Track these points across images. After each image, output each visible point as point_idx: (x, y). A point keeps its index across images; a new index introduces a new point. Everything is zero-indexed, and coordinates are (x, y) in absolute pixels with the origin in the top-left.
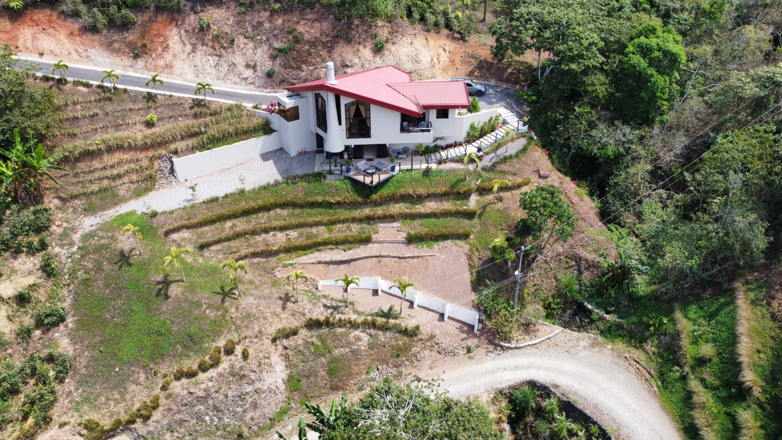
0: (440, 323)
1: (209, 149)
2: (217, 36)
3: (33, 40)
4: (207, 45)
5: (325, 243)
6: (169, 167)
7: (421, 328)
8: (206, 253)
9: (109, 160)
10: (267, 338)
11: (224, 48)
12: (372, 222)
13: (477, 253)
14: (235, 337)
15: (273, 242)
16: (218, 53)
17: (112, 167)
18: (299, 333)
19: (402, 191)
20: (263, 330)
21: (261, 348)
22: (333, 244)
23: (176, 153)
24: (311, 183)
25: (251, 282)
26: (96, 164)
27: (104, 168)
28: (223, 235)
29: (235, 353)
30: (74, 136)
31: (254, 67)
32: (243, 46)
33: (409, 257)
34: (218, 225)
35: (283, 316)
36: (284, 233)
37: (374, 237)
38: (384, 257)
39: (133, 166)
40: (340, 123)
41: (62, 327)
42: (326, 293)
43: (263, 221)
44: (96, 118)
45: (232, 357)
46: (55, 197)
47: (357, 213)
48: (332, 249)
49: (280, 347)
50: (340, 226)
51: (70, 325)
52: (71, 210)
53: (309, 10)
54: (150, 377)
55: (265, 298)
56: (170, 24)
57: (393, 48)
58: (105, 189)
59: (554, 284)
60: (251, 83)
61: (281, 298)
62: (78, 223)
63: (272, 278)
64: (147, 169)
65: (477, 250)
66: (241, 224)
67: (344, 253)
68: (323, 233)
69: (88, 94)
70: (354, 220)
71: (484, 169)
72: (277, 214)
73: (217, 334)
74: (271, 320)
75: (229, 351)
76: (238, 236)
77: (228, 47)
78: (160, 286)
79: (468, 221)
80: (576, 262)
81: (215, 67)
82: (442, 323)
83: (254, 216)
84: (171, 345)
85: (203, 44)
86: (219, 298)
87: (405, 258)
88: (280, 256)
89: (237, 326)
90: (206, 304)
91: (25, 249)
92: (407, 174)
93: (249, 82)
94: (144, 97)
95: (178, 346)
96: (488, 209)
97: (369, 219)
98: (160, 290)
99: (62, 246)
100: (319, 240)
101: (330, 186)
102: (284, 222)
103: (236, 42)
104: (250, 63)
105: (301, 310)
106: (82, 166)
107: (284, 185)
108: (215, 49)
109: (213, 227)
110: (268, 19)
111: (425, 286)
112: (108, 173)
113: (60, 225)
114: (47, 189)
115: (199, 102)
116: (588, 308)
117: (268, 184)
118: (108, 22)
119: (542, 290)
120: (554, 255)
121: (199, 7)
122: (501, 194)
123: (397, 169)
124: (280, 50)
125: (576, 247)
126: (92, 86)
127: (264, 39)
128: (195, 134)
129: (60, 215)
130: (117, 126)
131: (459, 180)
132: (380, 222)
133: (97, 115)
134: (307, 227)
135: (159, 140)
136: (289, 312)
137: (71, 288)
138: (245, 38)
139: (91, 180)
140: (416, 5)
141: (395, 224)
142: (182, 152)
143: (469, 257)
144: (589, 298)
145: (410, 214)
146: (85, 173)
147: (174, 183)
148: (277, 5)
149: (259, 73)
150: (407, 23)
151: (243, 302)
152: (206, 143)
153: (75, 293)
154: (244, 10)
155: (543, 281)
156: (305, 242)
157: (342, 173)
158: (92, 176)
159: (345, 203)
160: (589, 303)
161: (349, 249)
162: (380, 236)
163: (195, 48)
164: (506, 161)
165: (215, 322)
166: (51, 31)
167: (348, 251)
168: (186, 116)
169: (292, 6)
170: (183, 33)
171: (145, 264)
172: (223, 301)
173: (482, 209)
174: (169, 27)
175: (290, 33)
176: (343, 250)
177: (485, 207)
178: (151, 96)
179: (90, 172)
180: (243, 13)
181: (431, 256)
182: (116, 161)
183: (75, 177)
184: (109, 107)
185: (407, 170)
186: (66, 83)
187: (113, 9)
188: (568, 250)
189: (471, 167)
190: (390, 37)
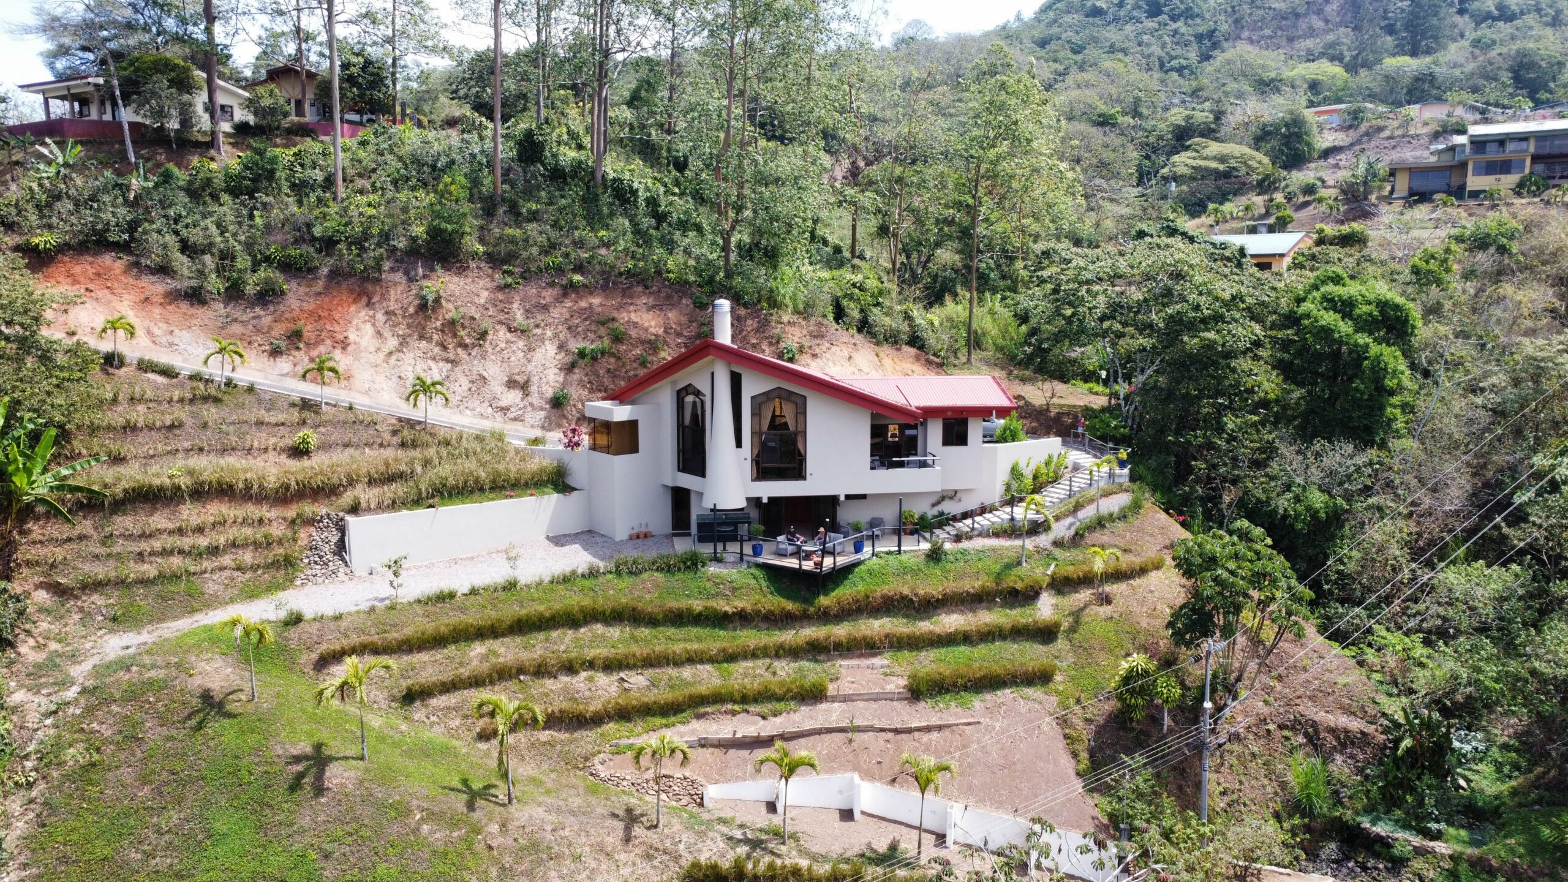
1: (431, 506)
2: (452, 323)
4: (429, 340)
5: (717, 698)
6: (334, 539)
8: (418, 712)
9: (190, 513)
11: (465, 346)
12: (822, 657)
13: (1080, 712)
15: (587, 693)
16: (452, 356)
17: (200, 530)
19: (886, 590)
22: (735, 702)
23: (354, 510)
24: (673, 574)
25: (535, 782)
26: (160, 520)
27: (180, 531)
28: (465, 672)
30: (117, 460)
31: (525, 387)
32: (503, 345)
33: (919, 729)
34: (451, 650)
35: (622, 857)
36: (615, 677)
37: (831, 689)
38: (860, 730)
39: (248, 531)
40: (739, 444)
42: (727, 814)
43: (563, 648)
44: (177, 432)
46: (39, 586)
47: (788, 636)
48: (734, 713)
50: (749, 664)
52: (76, 617)
53: (640, 289)
55: (573, 813)
56: (355, 301)
58: (172, 575)
59: (1270, 789)
60: (515, 419)
62: (88, 646)
63: (586, 779)
64: (280, 543)
65: (1078, 701)
66: (509, 651)
67: (762, 722)
68: (705, 677)
69: (167, 388)
70: (780, 652)
71: (1057, 544)
72: (596, 636)
74: (593, 864)
76: (502, 675)
77: (474, 346)
78: (299, 768)
79: (1043, 648)
80: (1306, 735)
83: (541, 636)
85: (421, 337)
86: (459, 802)
87: (910, 731)
88: (606, 726)
89: (503, 868)
90: (420, 809)
92: (891, 558)
93: (512, 416)
94: (293, 405)
96: (1085, 619)
97: (816, 650)
98: (300, 776)
99: (36, 690)
100: (700, 690)
101: (717, 581)
102: (611, 650)
103: (489, 337)
104: (517, 378)
105: (668, 843)
106: (125, 522)
107: (610, 576)
108: (445, 348)
109: (440, 655)
110: (558, 300)
111: (969, 792)
112: (187, 542)
113: (39, 647)
114: (29, 563)
115: (411, 424)
116: (1378, 835)
117: (574, 572)
118: (227, 289)
119: (1245, 805)
120: (1251, 720)
121: (420, 271)
122: (1108, 588)
123: (867, 549)
124: (582, 354)
125: (1298, 701)
126: (177, 375)
127: (549, 333)
128: (401, 476)
129: (44, 626)
130: (224, 451)
131: (1008, 567)
132: (842, 656)
133: (181, 425)
134: (668, 664)
135: (318, 481)
136: (637, 851)
137: (34, 794)
138: (510, 330)
139: (140, 554)
140: (851, 297)
141: (877, 661)
142: (369, 510)
143: (1063, 722)
144: (1368, 810)
145: (909, 637)
146: (130, 537)
147: (341, 575)
148: (577, 278)
149: (535, 399)
150: (834, 325)
151: (520, 814)
152: (424, 494)
153: (46, 804)
154: (509, 280)
155: (1241, 782)
156: (661, 695)
157: (741, 559)
158: (144, 546)
159: (758, 613)
160: (1374, 823)
161: (775, 715)
162: (845, 686)
163: (404, 343)
164: (1103, 526)
165: (445, 854)
166: (102, 293)
167: (772, 719)
168: (381, 445)
169: (607, 280)
170: (380, 317)
171: (259, 720)
172: (471, 806)
173: (1071, 619)
174: (353, 308)
175: (603, 324)
176: (759, 715)
177: (1077, 615)
178: (306, 405)
179: (144, 536)
180: (508, 286)
181: (969, 724)
182: (211, 519)
183: (104, 544)
184: (210, 413)
185: (889, 553)
186: (122, 364)
187: (243, 262)
188: (1281, 710)
189: (1030, 543)
190: (807, 344)
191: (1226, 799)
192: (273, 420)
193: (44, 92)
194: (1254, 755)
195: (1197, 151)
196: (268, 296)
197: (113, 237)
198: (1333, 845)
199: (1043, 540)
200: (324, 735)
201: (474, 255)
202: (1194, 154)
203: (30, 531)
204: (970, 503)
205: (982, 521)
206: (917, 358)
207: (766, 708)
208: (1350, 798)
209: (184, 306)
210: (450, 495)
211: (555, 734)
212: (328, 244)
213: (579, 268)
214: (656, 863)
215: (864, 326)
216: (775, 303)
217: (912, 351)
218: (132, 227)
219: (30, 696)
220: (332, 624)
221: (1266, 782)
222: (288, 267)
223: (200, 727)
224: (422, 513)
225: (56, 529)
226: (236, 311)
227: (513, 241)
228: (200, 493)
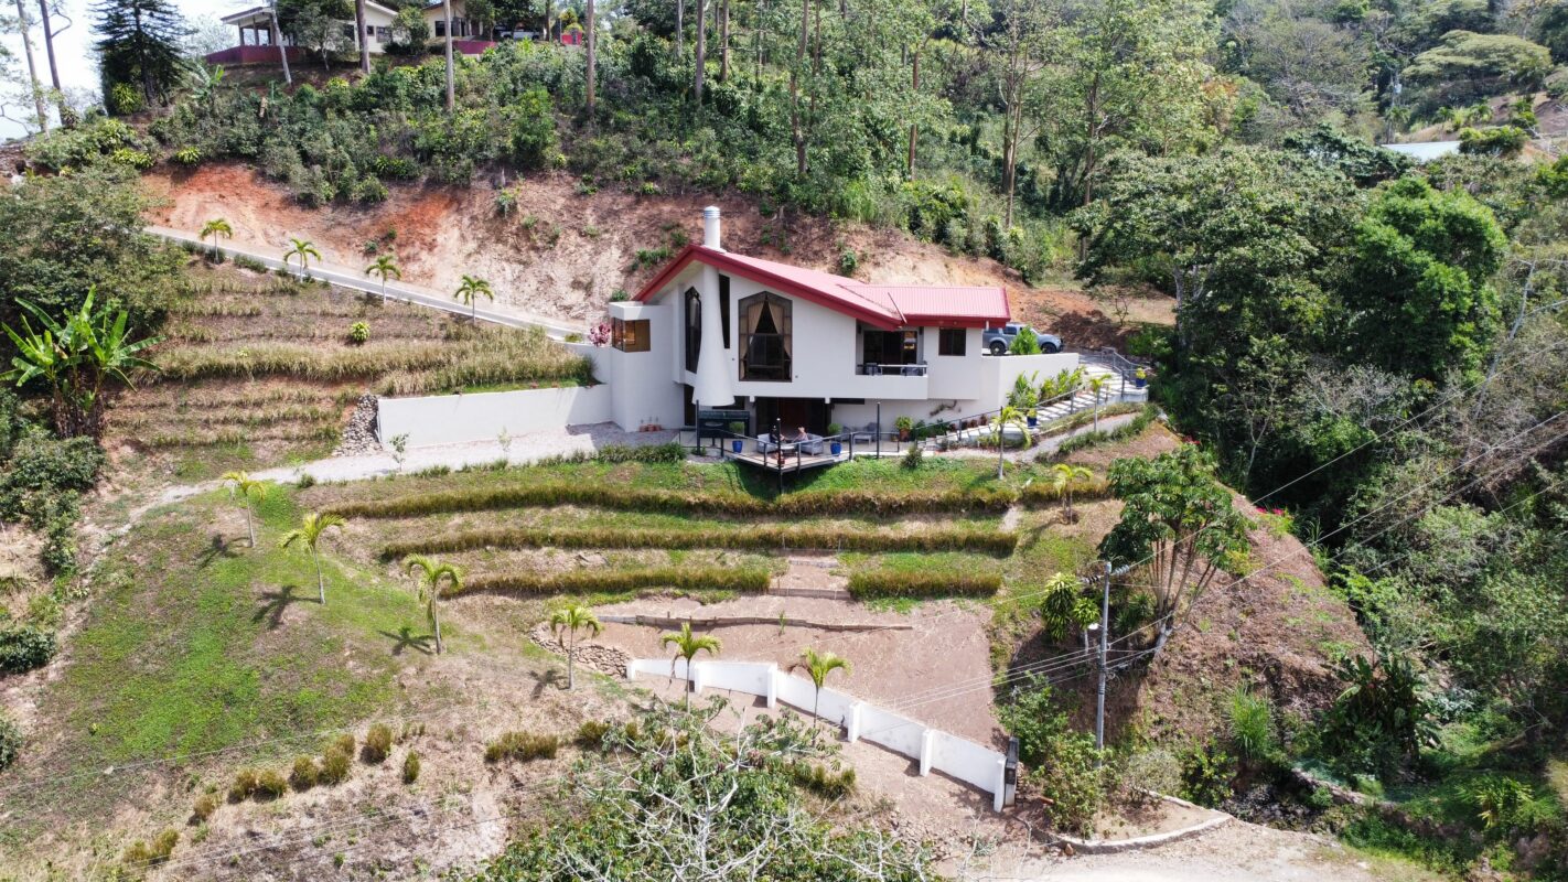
0: (908, 779)
1: (457, 393)
2: (526, 227)
3: (197, 213)
4: (505, 243)
5: (661, 581)
6: (369, 418)
7: (858, 780)
8: (394, 570)
9: (253, 390)
10: (476, 749)
11: (536, 249)
12: (774, 552)
13: (1011, 627)
14: (397, 725)
15: (545, 567)
16: (524, 258)
17: (258, 404)
18: (557, 754)
19: (851, 492)
20: (470, 728)
21: (455, 767)
22: (677, 586)
23: (390, 393)
24: (650, 464)
25: (475, 638)
26: (228, 394)
27: (241, 405)
28: (437, 539)
29: (388, 761)
30: (201, 341)
31: (588, 288)
32: (572, 249)
33: (850, 629)
34: (433, 518)
35: (527, 710)
36: (574, 554)
37: (773, 583)
38: (791, 623)
39: (298, 407)
40: (727, 345)
41: (33, 676)
42: (644, 687)
43: (532, 524)
44: (255, 320)
45: (378, 771)
46: (124, 443)
47: (746, 530)
48: (675, 597)
49: (504, 782)
50: (702, 552)
51: (52, 676)
52: (150, 470)
53: (711, 197)
54: (176, 794)
55: (495, 668)
56: (446, 207)
57: (875, 273)
58: (229, 441)
59: (1212, 724)
60: (577, 318)
61: (533, 674)
62: (152, 494)
63: (525, 641)
64: (325, 418)
65: (1012, 617)
66: (482, 523)
67: (699, 607)
68: (657, 561)
69: (255, 281)
70: (734, 544)
71: (1040, 459)
72: (565, 516)
73: (356, 713)
74: (496, 712)
75: (374, 755)
76: (469, 544)
77: (545, 249)
78: (266, 604)
79: (996, 562)
80: (1267, 674)
81: (513, 283)
82: (915, 780)
83: (515, 512)
84: (246, 725)
85: (498, 241)
86: (387, 646)
87: (840, 629)
88: (555, 598)
89: (409, 705)
90: (352, 648)
91: (25, 518)
92: (867, 462)
93: (573, 314)
94: (359, 298)
95: (262, 730)
96: (1045, 536)
97: (768, 544)
98: (264, 610)
99: (100, 524)
100: (648, 572)
101: (694, 472)
102: (576, 530)
103: (560, 241)
104: (582, 279)
105: (574, 704)
106: (201, 395)
107: (592, 463)
108: (518, 250)
109: (421, 522)
110: (631, 208)
111: (880, 691)
112: (245, 414)
113: (115, 491)
114: (116, 424)
115: (459, 319)
116: (1305, 781)
117: (559, 457)
118: (336, 195)
119: (1179, 736)
120: (1209, 654)
121: (503, 179)
122: (1077, 507)
123: (844, 454)
124: (643, 258)
125: (1265, 639)
126: (266, 271)
127: (616, 238)
128: (439, 365)
129: (123, 475)
130: (289, 338)
131: (983, 479)
132: (793, 553)
133: (258, 314)
134: (626, 546)
135: (363, 366)
136: (545, 707)
137: (85, 604)
138: (581, 235)
139: (207, 421)
140: (929, 208)
141: (827, 560)
142: (402, 393)
143: (992, 634)
144: (1306, 756)
145: (862, 539)
146: (200, 407)
147: (370, 449)
148: (651, 186)
149: (596, 299)
150: (909, 235)
151: (440, 663)
152: (454, 381)
153: (91, 613)
154: (586, 188)
155: (1180, 714)
156: (616, 574)
157: (722, 455)
158: (211, 415)
159: (719, 506)
160: (1306, 769)
161: (714, 601)
162: (788, 582)
163: (482, 245)
164: (1092, 445)
165: (361, 687)
166: (232, 199)
167: (710, 606)
168: (429, 337)
169: (679, 188)
170: (466, 221)
171: (250, 563)
172: (397, 651)
173: (1030, 535)
174: (445, 213)
175: (667, 230)
176: (698, 600)
177: (1037, 531)
178: (371, 299)
179: (211, 406)
180: (585, 193)
181: (901, 629)
182: (269, 395)
183: (178, 411)
184: (284, 304)
185: (868, 457)
186: (222, 260)
187: (350, 171)
188: (1246, 646)
189: (1011, 457)
190: (869, 253)
191: (1161, 729)
192: (337, 312)
193: (239, 23)
194: (1204, 689)
195: (1452, 46)
196: (370, 201)
197: (244, 150)
198: (1264, 787)
199: (1027, 456)
200: (298, 580)
201: (557, 165)
202: (1447, 49)
203: (124, 398)
204: (969, 413)
205: (974, 432)
206: (994, 270)
207: (710, 593)
208: (1294, 741)
209: (296, 210)
210: (478, 383)
211: (509, 600)
212: (426, 155)
213: (653, 177)
214: (559, 720)
215: (941, 236)
216: (844, 212)
217: (990, 262)
218: (260, 141)
219: (96, 529)
220: (337, 491)
221: (1210, 716)
222: (391, 176)
223: (205, 565)
224: (449, 398)
225: (145, 397)
226: (342, 216)
227: (594, 150)
228: (262, 372)
